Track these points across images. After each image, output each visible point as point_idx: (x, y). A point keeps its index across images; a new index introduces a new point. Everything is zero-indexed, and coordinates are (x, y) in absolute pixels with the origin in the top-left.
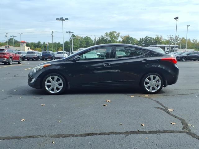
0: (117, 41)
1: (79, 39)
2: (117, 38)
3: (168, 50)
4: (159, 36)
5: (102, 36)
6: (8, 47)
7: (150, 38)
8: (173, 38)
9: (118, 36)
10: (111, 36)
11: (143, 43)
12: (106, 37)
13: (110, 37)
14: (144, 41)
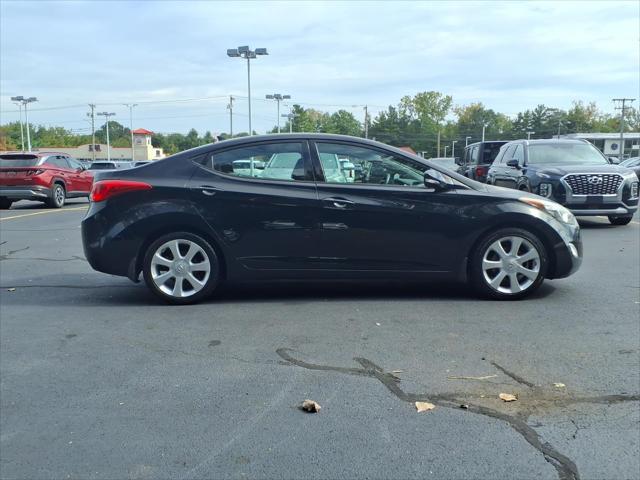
0: (442, 122)
1: (315, 119)
2: (441, 115)
3: (617, 152)
4: (585, 105)
5: (391, 108)
6: (97, 148)
7: (551, 113)
8: (634, 111)
9: (445, 108)
10: (422, 105)
11: (530, 130)
12: (405, 111)
13: (419, 111)
14: (534, 123)
